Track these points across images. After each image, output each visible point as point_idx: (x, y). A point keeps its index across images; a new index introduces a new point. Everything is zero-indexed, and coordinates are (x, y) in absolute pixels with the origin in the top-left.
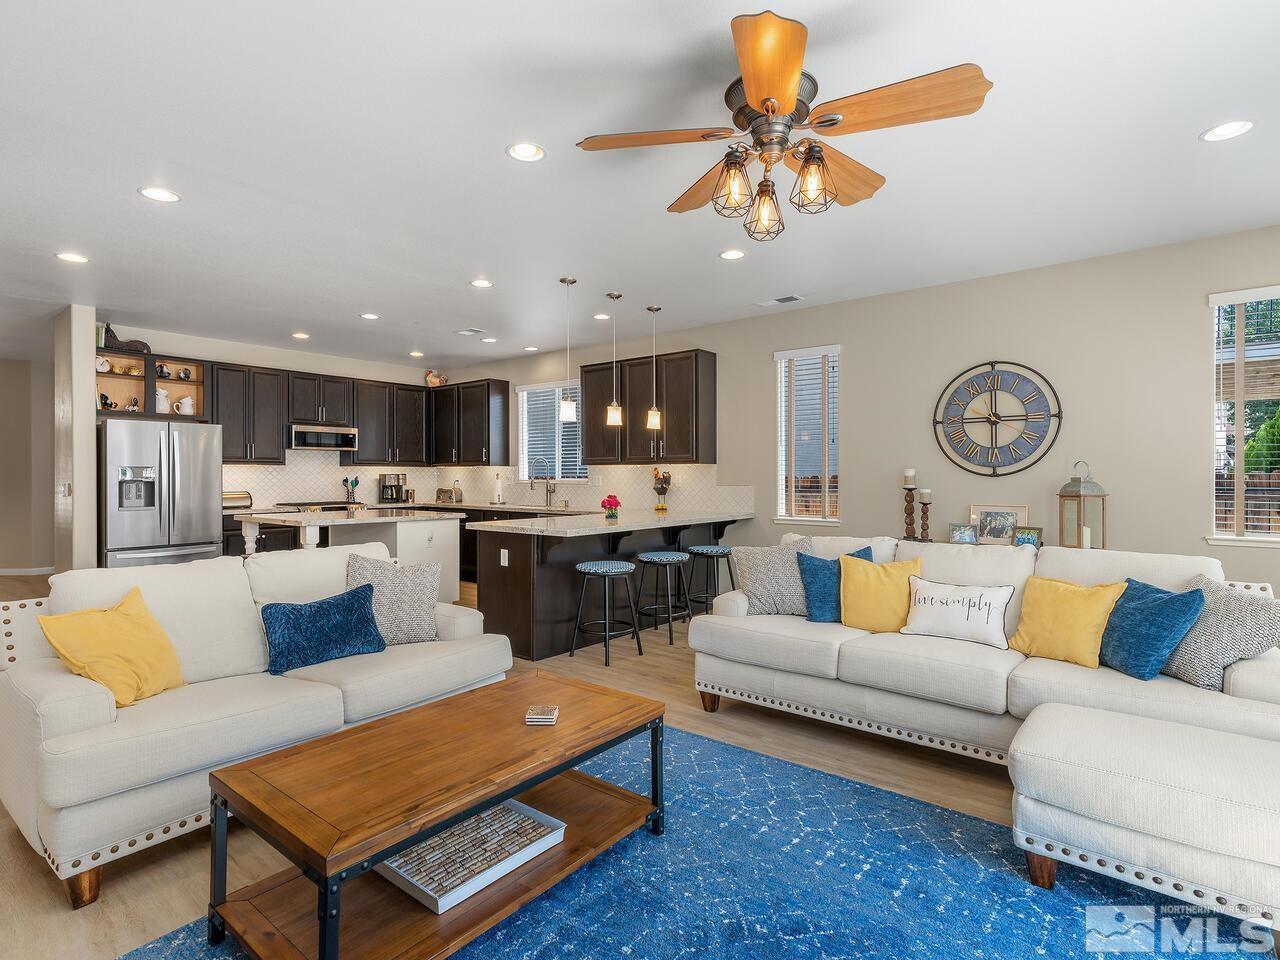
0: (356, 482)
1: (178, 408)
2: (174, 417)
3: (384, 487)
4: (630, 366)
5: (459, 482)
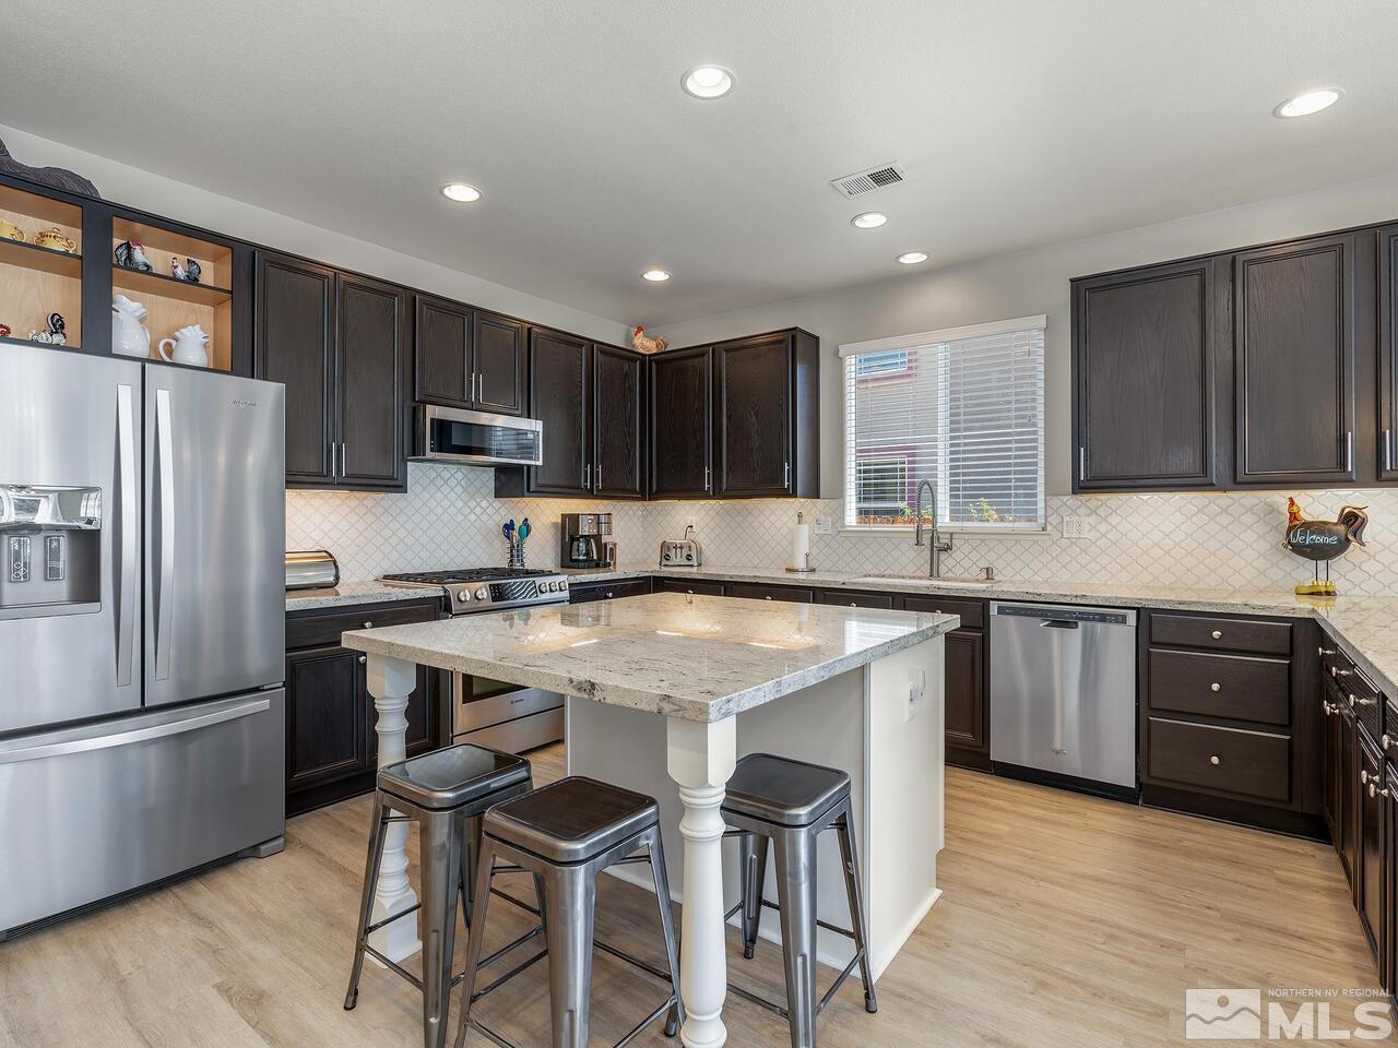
0: (525, 529)
1: (168, 347)
3: (573, 539)
4: (1251, 261)
5: (694, 529)
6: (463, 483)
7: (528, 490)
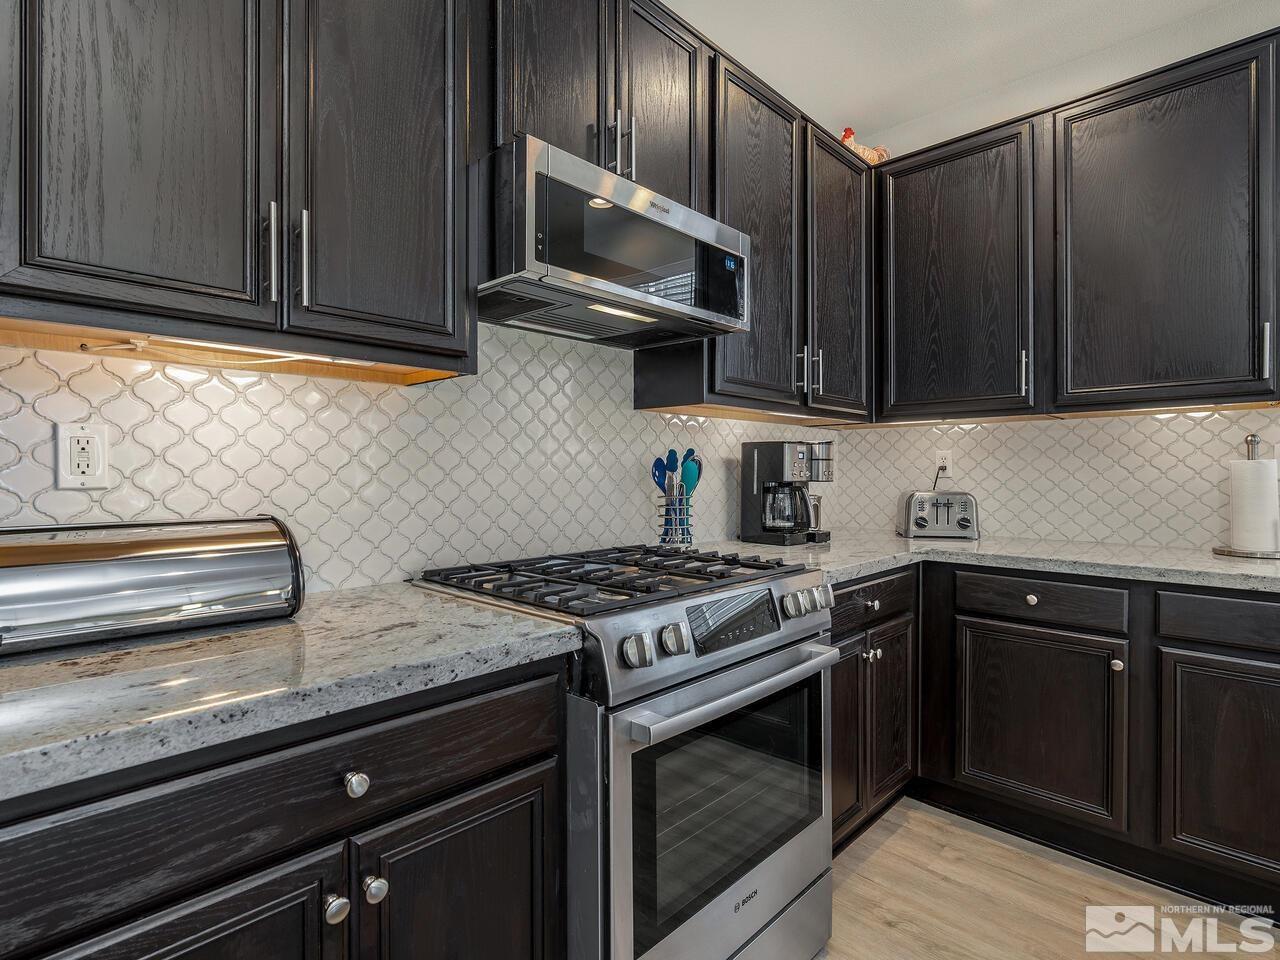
5: (949, 472)
6: (568, 388)
7: (712, 389)
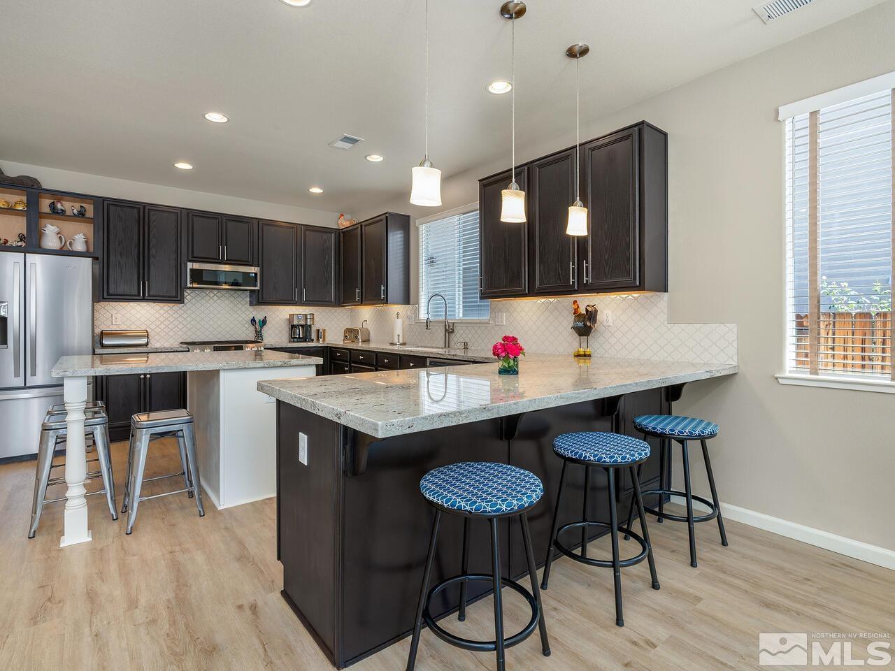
0: (264, 322)
1: (70, 244)
2: (63, 252)
3: (292, 326)
4: (540, 167)
5: (367, 322)
7: (258, 302)
